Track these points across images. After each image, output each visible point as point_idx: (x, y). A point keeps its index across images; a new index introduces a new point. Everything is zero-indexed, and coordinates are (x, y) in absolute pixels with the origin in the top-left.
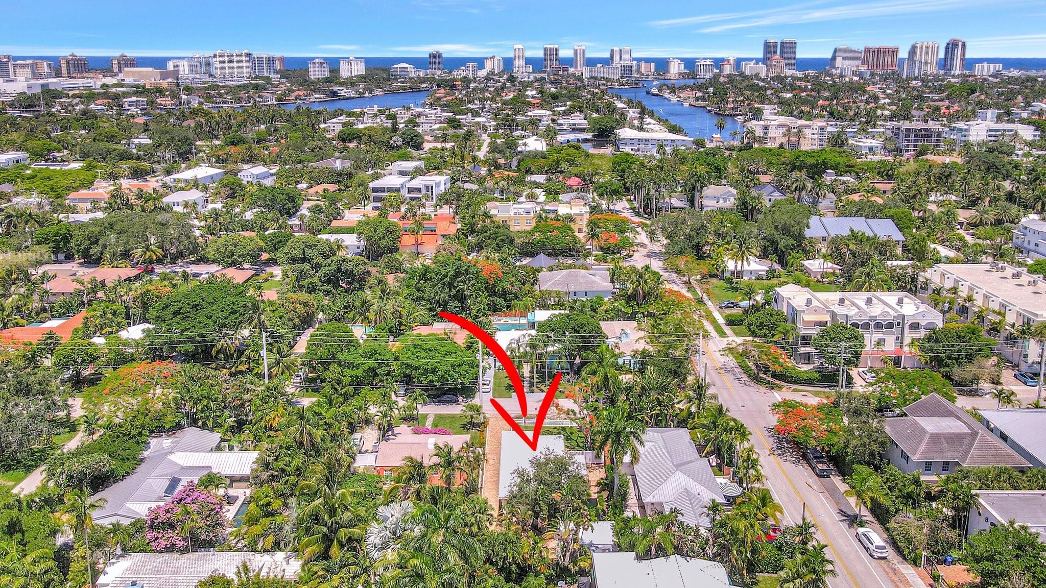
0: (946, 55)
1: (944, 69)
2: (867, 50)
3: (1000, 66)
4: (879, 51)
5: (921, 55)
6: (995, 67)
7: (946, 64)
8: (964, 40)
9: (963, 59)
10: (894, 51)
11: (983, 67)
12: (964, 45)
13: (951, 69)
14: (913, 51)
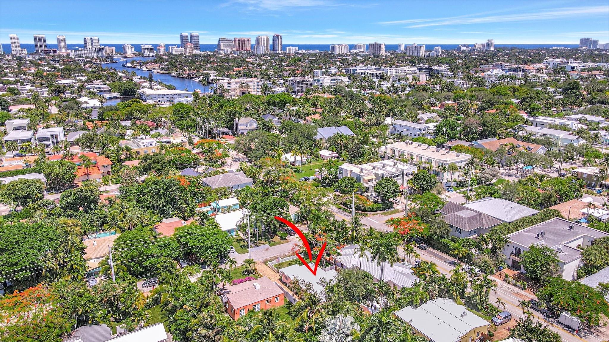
0: (273, 43)
1: (273, 50)
2: (236, 40)
3: (297, 49)
4: (241, 40)
5: (261, 43)
6: (295, 49)
7: (273, 47)
8: (281, 34)
9: (281, 45)
10: (249, 41)
11: (290, 49)
12: (281, 37)
13: (276, 50)
14: (257, 40)
